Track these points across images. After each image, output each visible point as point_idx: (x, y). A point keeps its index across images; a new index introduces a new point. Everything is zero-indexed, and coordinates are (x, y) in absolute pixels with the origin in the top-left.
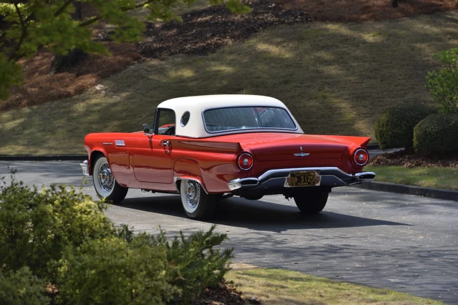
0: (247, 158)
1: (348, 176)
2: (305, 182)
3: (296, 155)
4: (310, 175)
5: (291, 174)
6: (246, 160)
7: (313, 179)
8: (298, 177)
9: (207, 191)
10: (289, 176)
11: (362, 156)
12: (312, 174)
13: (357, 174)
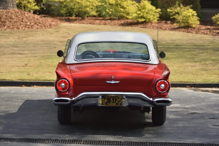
2: (113, 102)
3: (108, 82)
4: (118, 98)
6: (63, 84)
7: (120, 101)
8: (108, 99)
10: (100, 97)
11: (163, 85)
12: (120, 97)
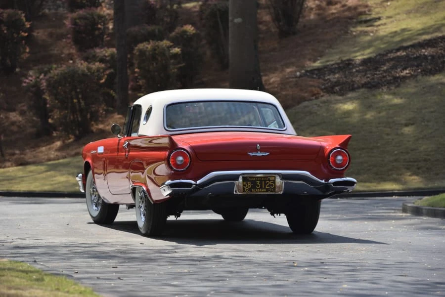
0: (181, 155)
1: (321, 183)
2: (261, 187)
3: (251, 154)
4: (269, 180)
5: (243, 177)
6: (181, 158)
7: (272, 185)
8: (252, 182)
9: (152, 199)
10: (240, 180)
11: (340, 158)
12: (272, 179)
13: (332, 181)
